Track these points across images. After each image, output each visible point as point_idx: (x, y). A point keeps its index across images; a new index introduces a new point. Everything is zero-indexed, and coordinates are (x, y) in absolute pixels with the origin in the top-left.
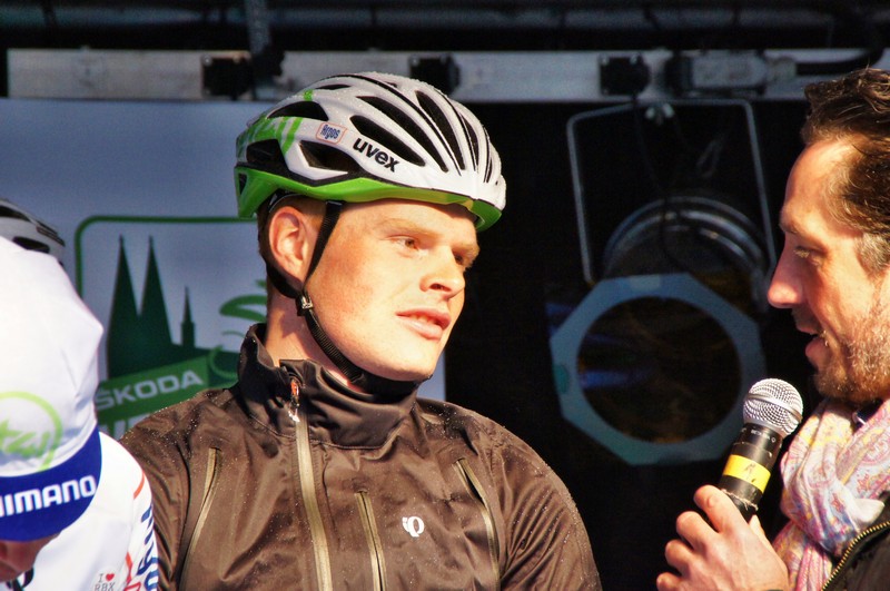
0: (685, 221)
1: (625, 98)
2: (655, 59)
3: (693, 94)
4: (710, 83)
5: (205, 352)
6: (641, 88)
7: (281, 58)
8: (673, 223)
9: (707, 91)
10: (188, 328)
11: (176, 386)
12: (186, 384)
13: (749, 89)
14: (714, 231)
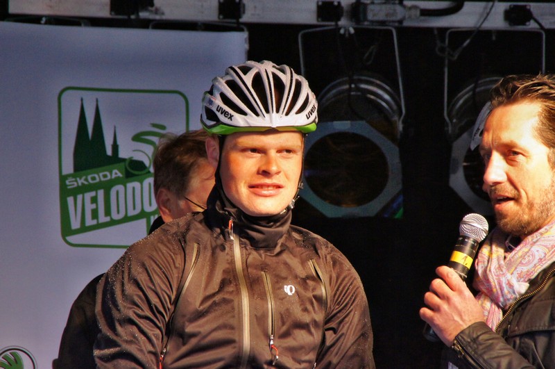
1: (333, 23)
3: (366, 23)
4: (376, 18)
5: (123, 160)
6: (339, 19)
8: (354, 90)
9: (372, 22)
10: (115, 147)
11: (109, 178)
12: (114, 176)
13: (394, 22)
14: (374, 95)
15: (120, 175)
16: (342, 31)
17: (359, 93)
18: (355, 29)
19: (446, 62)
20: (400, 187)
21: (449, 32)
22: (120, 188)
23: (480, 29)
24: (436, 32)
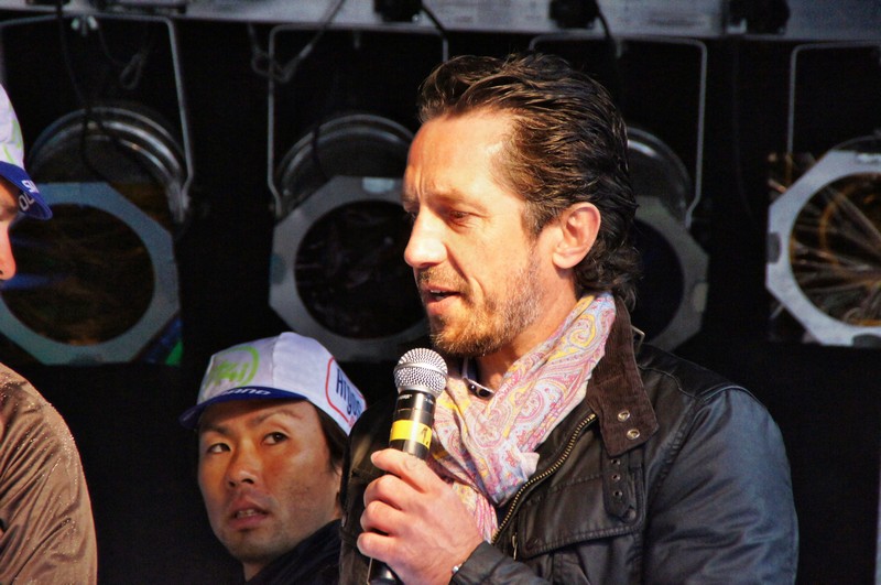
0: (107, 131)
1: (53, 8)
3: (117, 9)
6: (68, 1)
8: (94, 132)
9: (129, 7)
13: (170, 7)
14: (134, 142)
16: (75, 24)
17: (107, 138)
18: (98, 19)
19: (271, 85)
20: (176, 307)
21: (277, 29)
23: (332, 26)
24: (251, 31)
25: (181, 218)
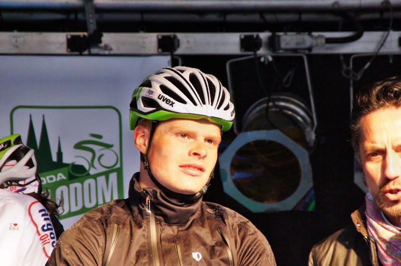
0: (277, 106)
1: (252, 53)
2: (264, 36)
3: (281, 51)
4: (288, 47)
5: (67, 165)
6: (258, 49)
7: (102, 35)
8: (271, 107)
9: (286, 50)
10: (60, 154)
11: (54, 180)
12: (59, 179)
13: (305, 49)
15: (64, 177)
16: (262, 60)
17: (278, 110)
18: (272, 56)
19: (352, 82)
21: (352, 57)
22: (64, 188)
23: (378, 54)
24: (342, 58)
25: (312, 144)
